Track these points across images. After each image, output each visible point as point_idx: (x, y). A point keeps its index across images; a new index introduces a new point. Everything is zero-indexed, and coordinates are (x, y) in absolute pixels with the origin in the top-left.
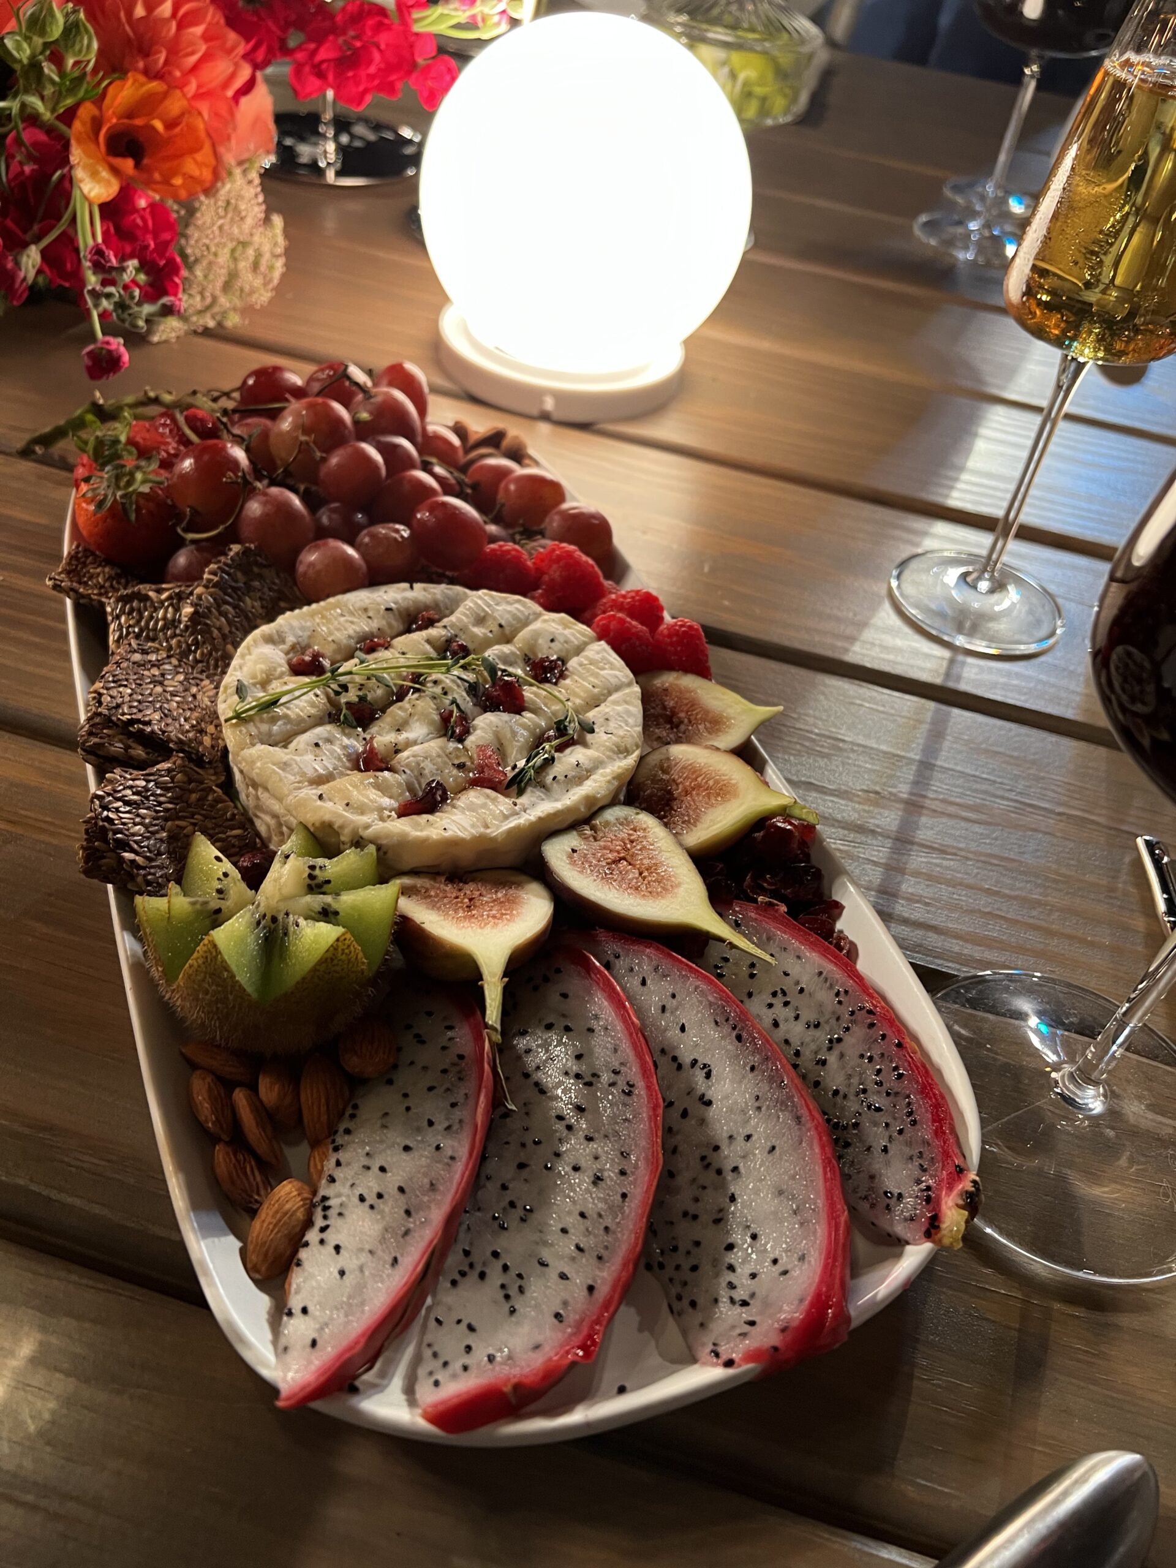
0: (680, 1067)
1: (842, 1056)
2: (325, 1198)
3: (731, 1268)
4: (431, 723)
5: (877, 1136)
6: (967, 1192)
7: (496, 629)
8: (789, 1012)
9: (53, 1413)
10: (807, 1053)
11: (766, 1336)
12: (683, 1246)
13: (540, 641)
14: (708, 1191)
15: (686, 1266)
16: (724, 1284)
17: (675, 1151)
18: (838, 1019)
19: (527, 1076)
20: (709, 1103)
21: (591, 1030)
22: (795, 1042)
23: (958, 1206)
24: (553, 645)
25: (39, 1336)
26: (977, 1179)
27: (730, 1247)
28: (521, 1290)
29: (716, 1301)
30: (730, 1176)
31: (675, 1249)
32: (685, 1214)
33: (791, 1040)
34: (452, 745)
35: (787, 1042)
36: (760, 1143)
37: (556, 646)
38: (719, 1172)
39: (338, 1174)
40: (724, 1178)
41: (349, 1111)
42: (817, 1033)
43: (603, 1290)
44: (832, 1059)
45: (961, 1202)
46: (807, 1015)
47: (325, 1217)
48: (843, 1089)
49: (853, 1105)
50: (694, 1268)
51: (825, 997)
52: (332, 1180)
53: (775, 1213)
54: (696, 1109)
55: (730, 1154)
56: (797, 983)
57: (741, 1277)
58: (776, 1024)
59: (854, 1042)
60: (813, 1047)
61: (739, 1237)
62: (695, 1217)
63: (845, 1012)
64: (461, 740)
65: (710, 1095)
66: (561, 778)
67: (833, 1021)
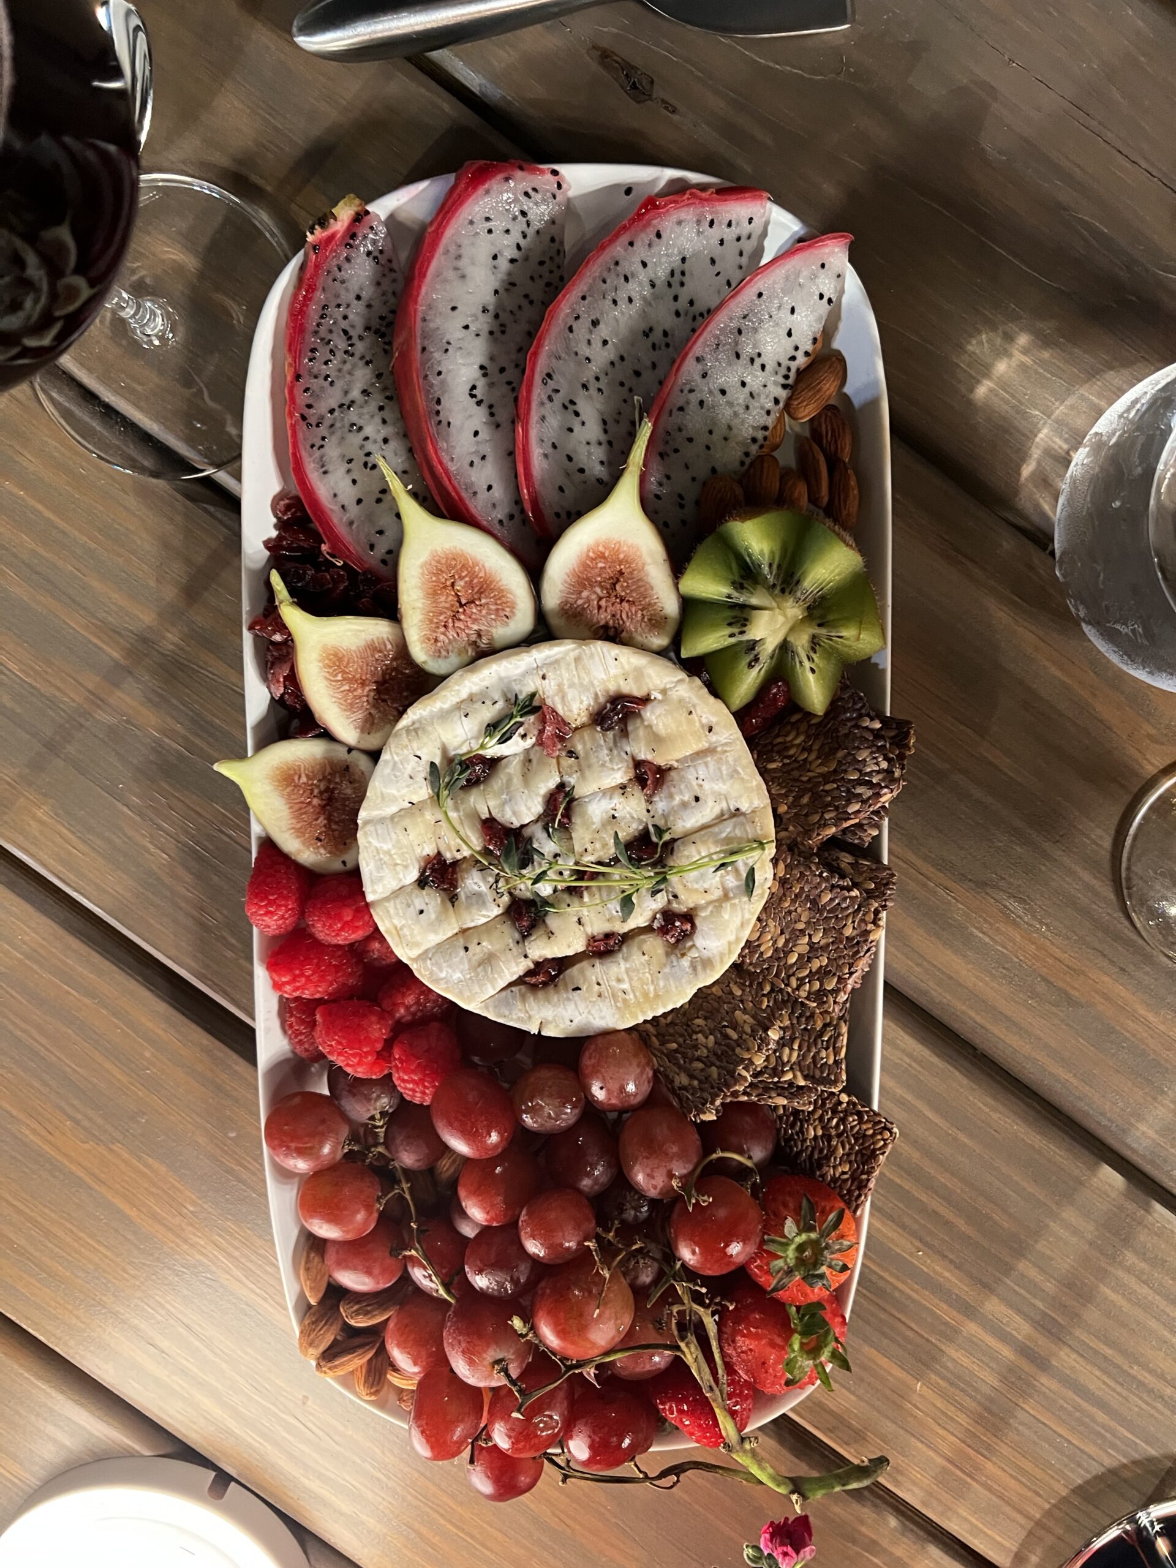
0: (491, 407)
1: (346, 393)
2: (784, 386)
3: (519, 247)
4: (584, 815)
5: (357, 314)
6: (322, 228)
7: (473, 947)
8: (370, 446)
9: (969, 343)
10: (373, 406)
11: (521, 181)
12: (541, 284)
13: (433, 916)
14: (509, 308)
15: (544, 270)
16: (528, 239)
17: (520, 350)
18: (332, 426)
19: (610, 443)
20: (482, 367)
21: (554, 446)
22: (378, 420)
23: (335, 219)
24: (423, 907)
25: (971, 396)
26: (308, 234)
27: (512, 261)
28: (672, 273)
29: (538, 232)
30: (491, 308)
31: (548, 284)
32: (531, 302)
33: (380, 421)
34: (572, 780)
35: (384, 422)
36: (460, 319)
37: (419, 904)
38: (497, 316)
39: (770, 405)
40: (495, 309)
41: (748, 461)
42: (355, 419)
43: (624, 239)
44: (355, 394)
45: (332, 221)
46: (356, 439)
47: (789, 369)
48: (361, 363)
49: (360, 347)
50: (541, 263)
51: (332, 451)
52: (776, 401)
53: (473, 264)
54: (492, 369)
55: (483, 323)
56: (349, 471)
57: (516, 236)
58: (386, 441)
59: (333, 398)
60: (365, 410)
61: (503, 264)
62: (526, 296)
63: (323, 430)
64: (561, 786)
65: (479, 373)
66: (489, 703)
67: (338, 425)
